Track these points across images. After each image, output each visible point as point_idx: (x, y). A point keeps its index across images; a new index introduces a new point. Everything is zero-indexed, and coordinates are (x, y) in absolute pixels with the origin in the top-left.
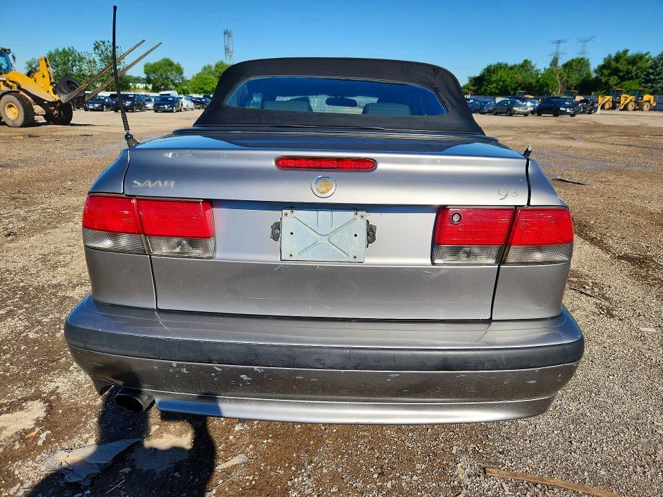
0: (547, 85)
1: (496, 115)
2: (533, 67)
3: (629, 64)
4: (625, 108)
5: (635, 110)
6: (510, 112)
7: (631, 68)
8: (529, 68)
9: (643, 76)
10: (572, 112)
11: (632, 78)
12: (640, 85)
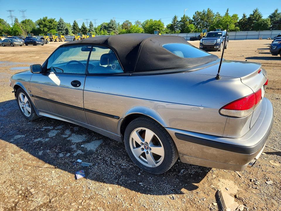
0: (17, 31)
1: (5, 46)
2: (6, 22)
3: (49, 23)
4: (56, 41)
5: (59, 41)
6: (12, 45)
7: (51, 24)
8: (4, 23)
9: (56, 28)
10: (42, 44)
11: (52, 29)
12: (57, 31)
